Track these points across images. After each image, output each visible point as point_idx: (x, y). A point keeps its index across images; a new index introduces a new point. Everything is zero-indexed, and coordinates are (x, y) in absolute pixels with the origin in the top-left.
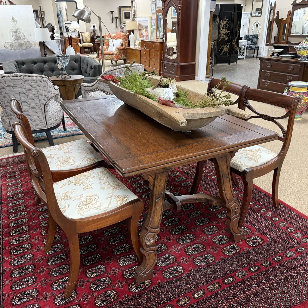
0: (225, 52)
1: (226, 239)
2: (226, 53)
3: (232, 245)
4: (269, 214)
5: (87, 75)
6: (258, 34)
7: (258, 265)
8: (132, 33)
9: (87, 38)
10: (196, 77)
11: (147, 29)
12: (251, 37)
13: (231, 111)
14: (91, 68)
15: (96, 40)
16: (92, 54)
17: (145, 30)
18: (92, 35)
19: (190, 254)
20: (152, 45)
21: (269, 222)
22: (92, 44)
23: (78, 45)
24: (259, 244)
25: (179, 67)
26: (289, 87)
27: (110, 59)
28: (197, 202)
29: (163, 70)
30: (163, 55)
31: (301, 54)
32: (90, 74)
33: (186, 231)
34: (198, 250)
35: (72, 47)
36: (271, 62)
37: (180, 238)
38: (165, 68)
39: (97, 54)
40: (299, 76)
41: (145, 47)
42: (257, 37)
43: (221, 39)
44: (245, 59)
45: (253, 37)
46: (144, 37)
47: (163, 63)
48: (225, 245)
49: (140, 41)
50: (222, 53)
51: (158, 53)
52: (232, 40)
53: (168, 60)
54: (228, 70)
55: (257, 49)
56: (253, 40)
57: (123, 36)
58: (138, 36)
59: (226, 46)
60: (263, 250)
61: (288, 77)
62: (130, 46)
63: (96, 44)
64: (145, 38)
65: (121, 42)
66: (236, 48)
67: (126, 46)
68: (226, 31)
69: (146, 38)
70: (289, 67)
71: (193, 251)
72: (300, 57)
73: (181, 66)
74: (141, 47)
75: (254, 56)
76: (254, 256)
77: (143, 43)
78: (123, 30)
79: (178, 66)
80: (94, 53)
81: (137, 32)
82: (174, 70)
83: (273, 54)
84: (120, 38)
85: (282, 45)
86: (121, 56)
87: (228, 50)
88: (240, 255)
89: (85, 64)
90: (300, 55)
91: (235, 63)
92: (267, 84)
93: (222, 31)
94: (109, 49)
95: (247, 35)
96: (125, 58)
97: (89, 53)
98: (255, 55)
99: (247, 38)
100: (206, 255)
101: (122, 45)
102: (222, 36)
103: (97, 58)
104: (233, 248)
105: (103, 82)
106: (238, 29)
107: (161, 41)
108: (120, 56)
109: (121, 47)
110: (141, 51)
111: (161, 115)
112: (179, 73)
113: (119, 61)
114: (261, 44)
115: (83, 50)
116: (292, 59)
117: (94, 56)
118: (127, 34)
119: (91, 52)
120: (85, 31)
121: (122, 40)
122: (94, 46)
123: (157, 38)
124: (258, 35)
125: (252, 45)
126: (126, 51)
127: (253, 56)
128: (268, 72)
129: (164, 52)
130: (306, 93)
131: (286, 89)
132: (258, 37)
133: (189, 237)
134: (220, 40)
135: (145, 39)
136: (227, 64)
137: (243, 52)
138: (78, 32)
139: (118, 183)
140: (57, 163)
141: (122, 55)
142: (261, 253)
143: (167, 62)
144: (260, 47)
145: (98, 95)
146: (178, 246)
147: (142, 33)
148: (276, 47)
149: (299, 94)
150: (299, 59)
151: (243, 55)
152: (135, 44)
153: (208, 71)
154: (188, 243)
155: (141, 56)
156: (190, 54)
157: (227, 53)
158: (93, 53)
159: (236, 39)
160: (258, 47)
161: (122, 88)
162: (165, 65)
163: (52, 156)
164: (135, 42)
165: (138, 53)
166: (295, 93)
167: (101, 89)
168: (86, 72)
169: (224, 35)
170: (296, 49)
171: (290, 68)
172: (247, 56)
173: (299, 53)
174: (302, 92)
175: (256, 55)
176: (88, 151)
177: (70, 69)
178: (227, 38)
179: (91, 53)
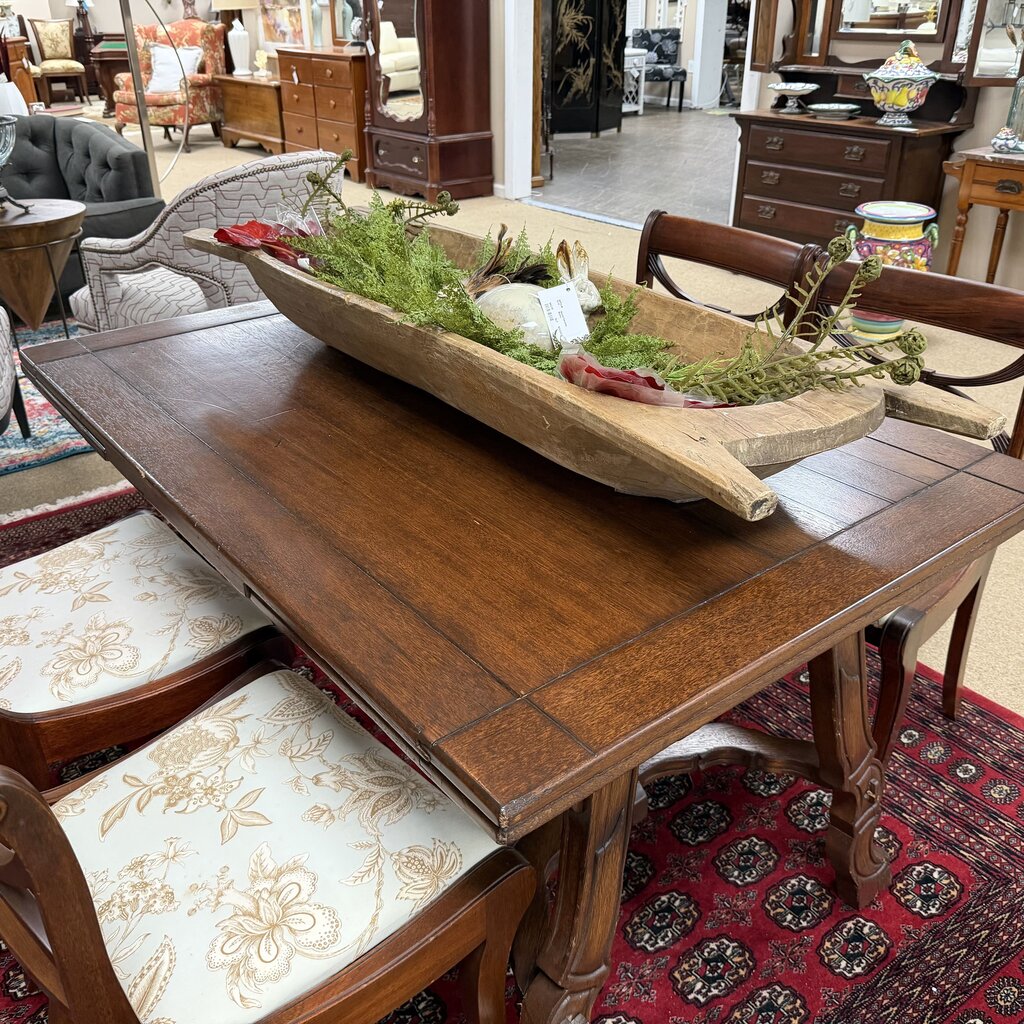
0: (579, 90)
1: (822, 898)
2: (585, 94)
3: (850, 924)
4: (935, 753)
5: (87, 193)
6: (677, 26)
7: (982, 1006)
8: (236, 22)
9: (55, 43)
10: (497, 186)
11: (295, 8)
12: (656, 38)
13: (910, 401)
14: (105, 165)
15: (96, 49)
16: (82, 101)
17: (287, 13)
18: (75, 32)
19: (702, 1000)
20: (324, 67)
21: (950, 789)
22: (78, 66)
23: (27, 71)
24: (949, 900)
25: (436, 150)
26: (860, 223)
27: (162, 123)
28: (702, 767)
29: (373, 161)
30: (368, 107)
31: (890, 100)
32: (99, 192)
33: (650, 879)
34: (724, 970)
35: (9, 80)
36: (781, 130)
37: (636, 919)
38: (382, 152)
39: (104, 103)
40: (884, 183)
41: (295, 75)
42: (674, 35)
43: (562, 46)
44: (643, 115)
45: (663, 39)
46: (287, 38)
47: (370, 135)
48: (824, 928)
49: (276, 55)
50: (570, 95)
51: (350, 97)
52: (600, 47)
53: (391, 122)
54: (597, 158)
55: (681, 78)
56: (664, 48)
57: (204, 34)
58: (262, 34)
59: (581, 70)
60: (973, 931)
61: (844, 186)
62: (234, 73)
63: (96, 66)
64: (290, 42)
65: (197, 58)
66: (615, 77)
67: (218, 73)
68: (580, 17)
69: (295, 43)
70: (848, 148)
71: (710, 980)
72: (884, 113)
73: (443, 147)
74: (278, 76)
75: (671, 104)
76: (949, 964)
77: (286, 61)
78: (194, 10)
79: (431, 146)
80: (91, 98)
81: (257, 19)
82: (416, 160)
83: (782, 101)
84: (192, 42)
85: (812, 69)
86: (203, 108)
87: (591, 84)
88: (898, 970)
89: (78, 151)
90: (886, 106)
91: (615, 130)
92: (767, 213)
93: (564, 14)
94: (151, 83)
95: (642, 31)
96: (218, 116)
97: (71, 100)
98: (674, 101)
99: (644, 39)
100: (765, 993)
101: (202, 69)
102: (568, 35)
103: (104, 117)
104: (858, 936)
105: (222, 253)
106: (618, 9)
107: (356, 51)
108: (197, 112)
109: (201, 76)
110: (278, 89)
111: (589, 440)
112: (436, 173)
113: (196, 130)
114: (690, 62)
115: (43, 89)
116: (851, 118)
117: (92, 110)
118: (219, 25)
119: (77, 95)
120: (46, 15)
121: (201, 50)
122: (89, 72)
123: (337, 42)
124: (679, 30)
125: (662, 67)
126: (220, 91)
127: (665, 103)
128: (769, 169)
129: (371, 94)
130: (919, 243)
131: (851, 230)
132: (678, 37)
133: (669, 909)
134: (559, 49)
135: (289, 46)
136: (587, 135)
137: (633, 90)
138: (20, 19)
139: (384, 766)
140: (50, 669)
141: (208, 107)
142: (971, 945)
143: (388, 133)
144: (688, 71)
145: (158, 284)
146: (638, 964)
147: (278, 21)
148: (789, 77)
149: (897, 246)
150: (881, 122)
151: (637, 103)
152: (254, 63)
153: (538, 161)
154: (675, 940)
155: (281, 110)
156: (470, 102)
157: (588, 96)
158: (85, 98)
159: (613, 45)
160: (684, 73)
161: (339, 294)
162: (378, 143)
163: (18, 626)
164: (253, 58)
165: (272, 100)
166: (884, 244)
167: (174, 262)
168: (83, 183)
169: (574, 31)
170: (871, 83)
171: (850, 153)
172: (647, 106)
173: (883, 97)
174: (905, 239)
175: (678, 100)
176: (185, 583)
177: (14, 174)
178: (583, 43)
179: (78, 99)
